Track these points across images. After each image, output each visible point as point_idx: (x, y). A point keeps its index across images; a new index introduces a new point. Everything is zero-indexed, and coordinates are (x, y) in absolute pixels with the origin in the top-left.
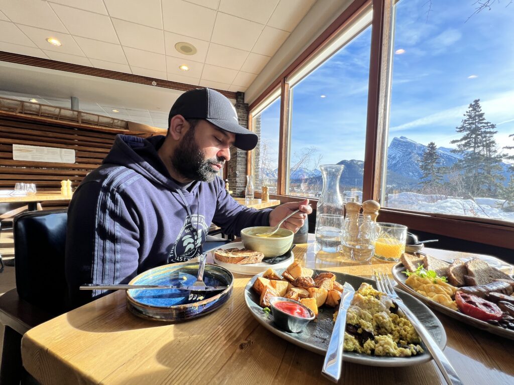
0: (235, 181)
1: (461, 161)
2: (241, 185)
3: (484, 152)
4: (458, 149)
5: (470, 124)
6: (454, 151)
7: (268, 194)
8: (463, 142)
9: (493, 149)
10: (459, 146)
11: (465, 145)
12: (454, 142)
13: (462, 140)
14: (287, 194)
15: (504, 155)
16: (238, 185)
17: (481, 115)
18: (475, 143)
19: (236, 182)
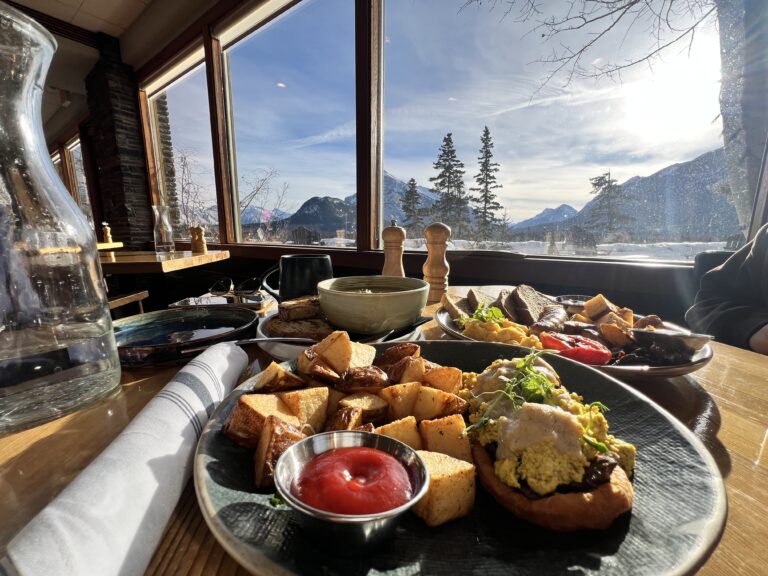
0: (124, 223)
1: (437, 202)
2: (140, 231)
3: (456, 193)
4: (435, 188)
5: (445, 160)
6: (432, 191)
7: (205, 241)
8: (440, 181)
9: (462, 189)
10: (436, 185)
11: (442, 184)
12: (432, 179)
13: (438, 178)
14: (239, 241)
15: (471, 197)
16: (134, 230)
17: (453, 152)
18: (449, 182)
19: (129, 225)
